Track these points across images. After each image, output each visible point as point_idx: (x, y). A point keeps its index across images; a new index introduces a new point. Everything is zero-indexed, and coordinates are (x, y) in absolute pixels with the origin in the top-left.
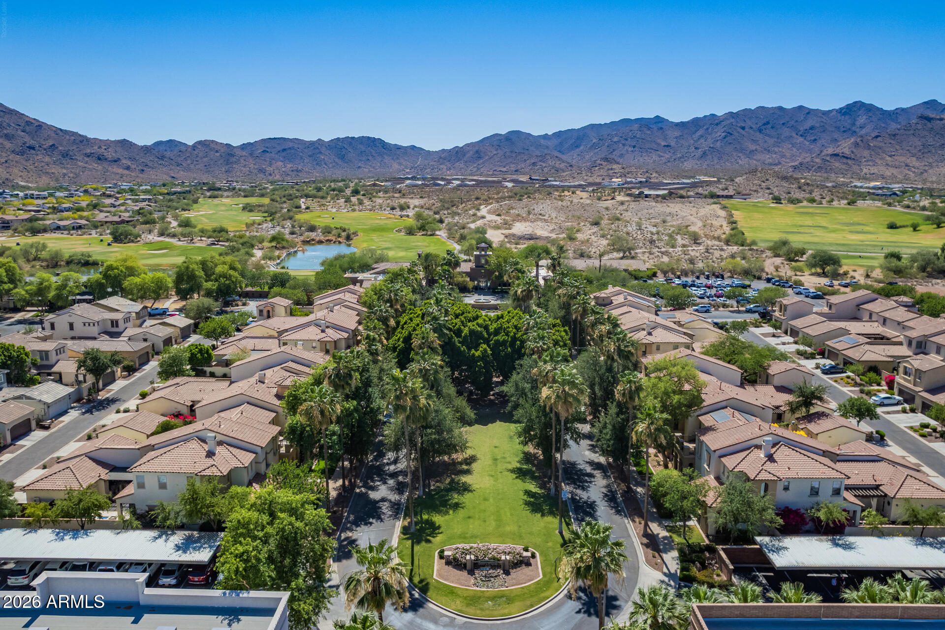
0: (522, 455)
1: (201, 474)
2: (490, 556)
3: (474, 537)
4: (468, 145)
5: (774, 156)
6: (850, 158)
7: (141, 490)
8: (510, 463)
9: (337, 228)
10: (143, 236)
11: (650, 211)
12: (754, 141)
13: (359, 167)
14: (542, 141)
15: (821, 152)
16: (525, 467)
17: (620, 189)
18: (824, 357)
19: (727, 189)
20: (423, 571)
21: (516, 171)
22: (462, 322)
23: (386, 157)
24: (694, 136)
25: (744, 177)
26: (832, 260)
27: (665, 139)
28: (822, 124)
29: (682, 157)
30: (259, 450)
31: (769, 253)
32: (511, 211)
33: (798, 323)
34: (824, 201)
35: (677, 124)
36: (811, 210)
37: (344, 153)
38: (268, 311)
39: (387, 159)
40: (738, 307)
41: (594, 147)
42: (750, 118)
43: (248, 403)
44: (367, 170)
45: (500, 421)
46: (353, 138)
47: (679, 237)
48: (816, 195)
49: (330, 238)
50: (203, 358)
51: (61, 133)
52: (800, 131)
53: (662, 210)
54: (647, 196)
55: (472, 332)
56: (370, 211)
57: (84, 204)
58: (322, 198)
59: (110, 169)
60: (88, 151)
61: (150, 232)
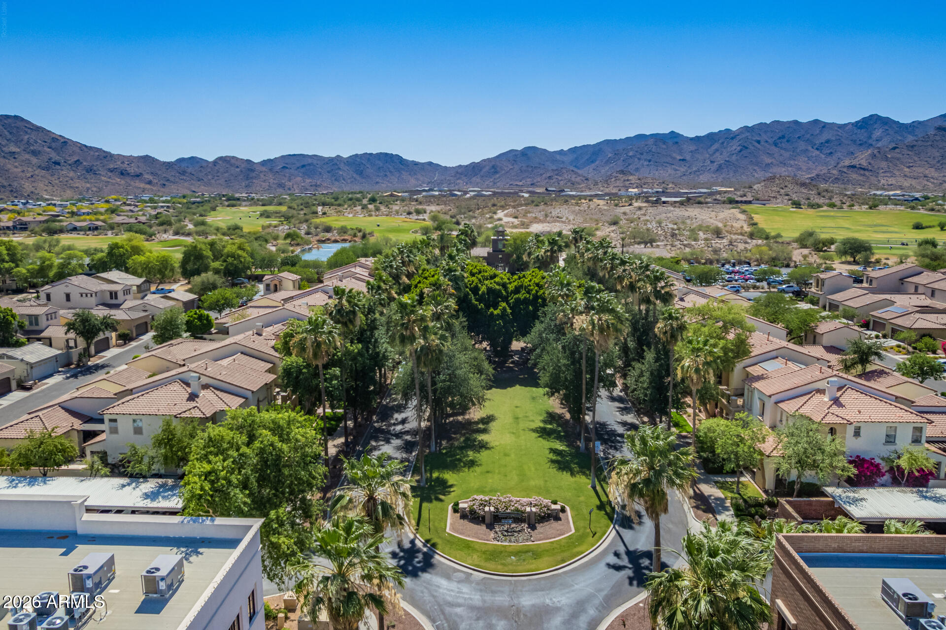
0: (545, 415)
1: (181, 415)
2: (513, 508)
3: (493, 491)
4: (484, 161)
5: (790, 169)
6: (867, 170)
7: (114, 436)
8: (533, 421)
9: (352, 229)
10: (158, 236)
11: (669, 215)
12: (770, 155)
13: (377, 183)
14: (558, 157)
15: (838, 163)
16: (549, 426)
17: (638, 197)
18: (868, 329)
19: (745, 196)
20: (434, 525)
21: (532, 184)
22: (480, 280)
23: (403, 173)
24: (709, 150)
25: (763, 184)
26: (864, 247)
27: (681, 153)
28: (838, 137)
29: (698, 171)
30: (249, 394)
31: (795, 245)
32: (529, 215)
33: (838, 297)
34: (845, 206)
35: (692, 139)
36: (832, 214)
37: (362, 169)
38: (276, 285)
39: (405, 175)
40: (769, 288)
41: (608, 161)
42: (766, 132)
43: (242, 353)
44: (385, 185)
45: (520, 385)
46: (371, 154)
47: (701, 233)
48: (836, 200)
49: (346, 238)
50: (203, 324)
51: (86, 150)
52: (815, 144)
53: (680, 213)
54: (664, 202)
55: (490, 291)
56: (387, 215)
57: (103, 210)
58: (339, 205)
59: (132, 183)
60: (112, 166)
61: (165, 231)
